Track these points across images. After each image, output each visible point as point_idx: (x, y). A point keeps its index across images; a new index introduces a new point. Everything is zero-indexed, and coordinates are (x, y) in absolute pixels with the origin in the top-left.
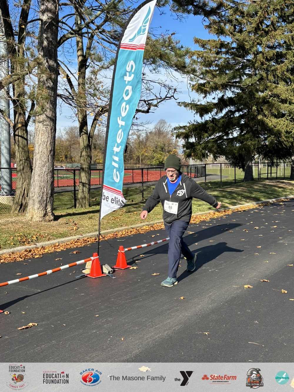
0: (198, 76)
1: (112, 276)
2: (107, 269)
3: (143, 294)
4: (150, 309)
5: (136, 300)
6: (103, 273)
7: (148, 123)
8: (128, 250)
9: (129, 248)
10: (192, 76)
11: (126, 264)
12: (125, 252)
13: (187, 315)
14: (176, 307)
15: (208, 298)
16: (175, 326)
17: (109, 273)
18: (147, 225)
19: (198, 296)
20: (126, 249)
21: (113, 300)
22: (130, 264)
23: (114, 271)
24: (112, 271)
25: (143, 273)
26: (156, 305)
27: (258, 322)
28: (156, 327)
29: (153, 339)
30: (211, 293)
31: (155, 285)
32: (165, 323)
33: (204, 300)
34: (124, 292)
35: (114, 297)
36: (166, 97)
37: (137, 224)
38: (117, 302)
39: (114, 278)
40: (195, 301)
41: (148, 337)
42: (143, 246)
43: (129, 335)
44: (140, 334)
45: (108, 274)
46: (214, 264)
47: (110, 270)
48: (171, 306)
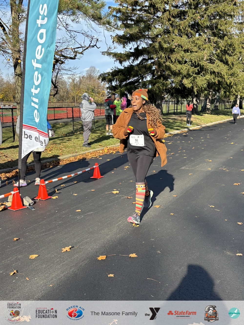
0: (113, 27)
1: (32, 208)
2: (28, 201)
3: (58, 226)
4: (61, 243)
5: (50, 233)
6: (23, 205)
7: (75, 69)
8: (49, 183)
9: (50, 181)
10: (107, 25)
11: (47, 195)
12: (46, 184)
13: (95, 247)
14: (87, 239)
15: (117, 227)
16: (82, 261)
17: (30, 205)
18: (73, 156)
19: (108, 225)
20: (47, 182)
21: (27, 234)
22: (52, 194)
23: (35, 202)
24: (32, 203)
25: (62, 203)
26: (68, 237)
27: (160, 252)
28: (64, 263)
29: (58, 278)
30: (120, 222)
31: (70, 216)
32: (73, 258)
33: (113, 230)
34: (40, 225)
35: (29, 231)
36: (90, 46)
37: (64, 155)
38: (31, 237)
39: (33, 209)
40: (105, 231)
41: (53, 276)
42: (63, 178)
43: (35, 274)
44: (46, 274)
45: (28, 206)
46: (126, 191)
47: (31, 203)
48: (82, 239)
